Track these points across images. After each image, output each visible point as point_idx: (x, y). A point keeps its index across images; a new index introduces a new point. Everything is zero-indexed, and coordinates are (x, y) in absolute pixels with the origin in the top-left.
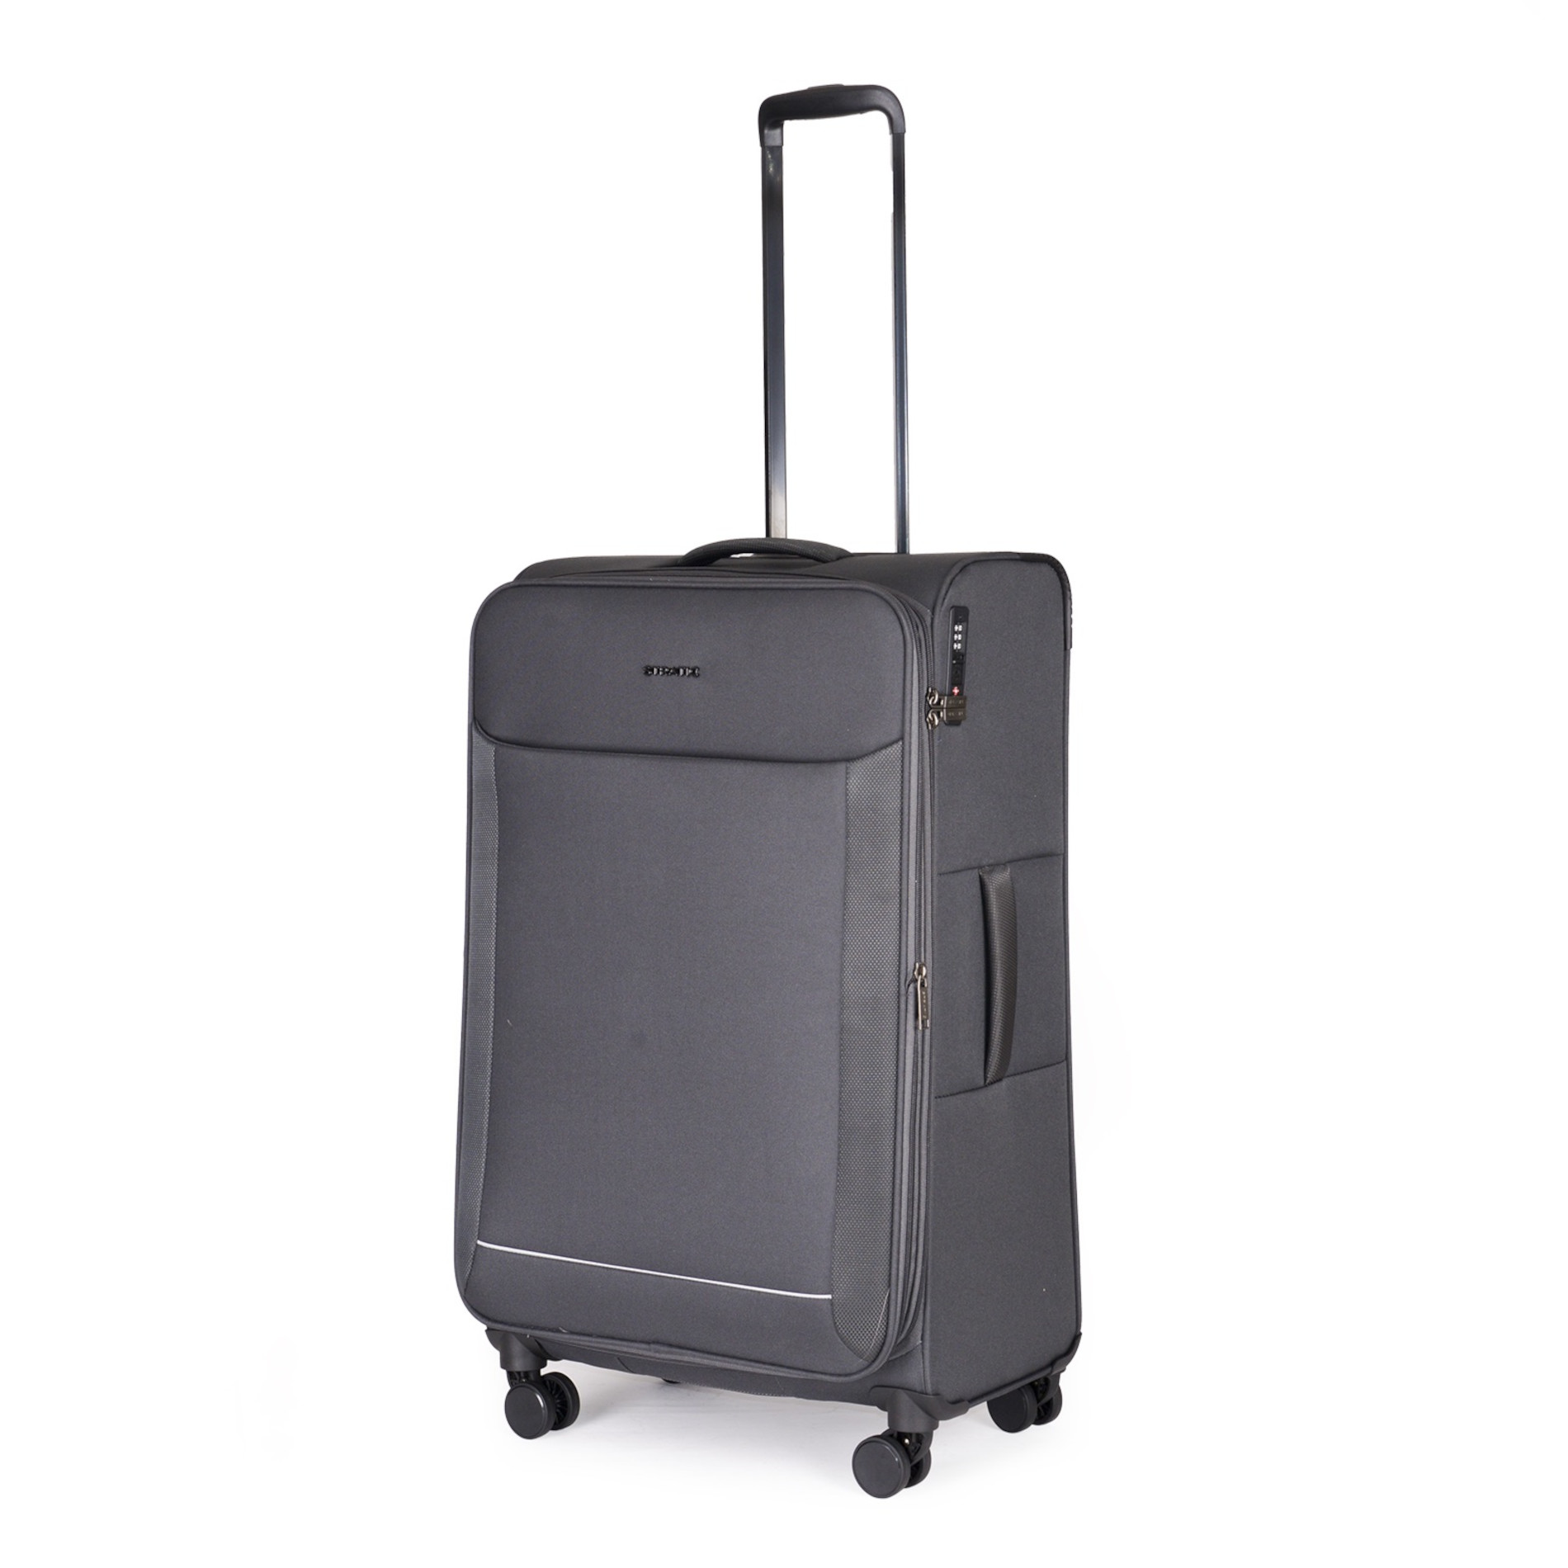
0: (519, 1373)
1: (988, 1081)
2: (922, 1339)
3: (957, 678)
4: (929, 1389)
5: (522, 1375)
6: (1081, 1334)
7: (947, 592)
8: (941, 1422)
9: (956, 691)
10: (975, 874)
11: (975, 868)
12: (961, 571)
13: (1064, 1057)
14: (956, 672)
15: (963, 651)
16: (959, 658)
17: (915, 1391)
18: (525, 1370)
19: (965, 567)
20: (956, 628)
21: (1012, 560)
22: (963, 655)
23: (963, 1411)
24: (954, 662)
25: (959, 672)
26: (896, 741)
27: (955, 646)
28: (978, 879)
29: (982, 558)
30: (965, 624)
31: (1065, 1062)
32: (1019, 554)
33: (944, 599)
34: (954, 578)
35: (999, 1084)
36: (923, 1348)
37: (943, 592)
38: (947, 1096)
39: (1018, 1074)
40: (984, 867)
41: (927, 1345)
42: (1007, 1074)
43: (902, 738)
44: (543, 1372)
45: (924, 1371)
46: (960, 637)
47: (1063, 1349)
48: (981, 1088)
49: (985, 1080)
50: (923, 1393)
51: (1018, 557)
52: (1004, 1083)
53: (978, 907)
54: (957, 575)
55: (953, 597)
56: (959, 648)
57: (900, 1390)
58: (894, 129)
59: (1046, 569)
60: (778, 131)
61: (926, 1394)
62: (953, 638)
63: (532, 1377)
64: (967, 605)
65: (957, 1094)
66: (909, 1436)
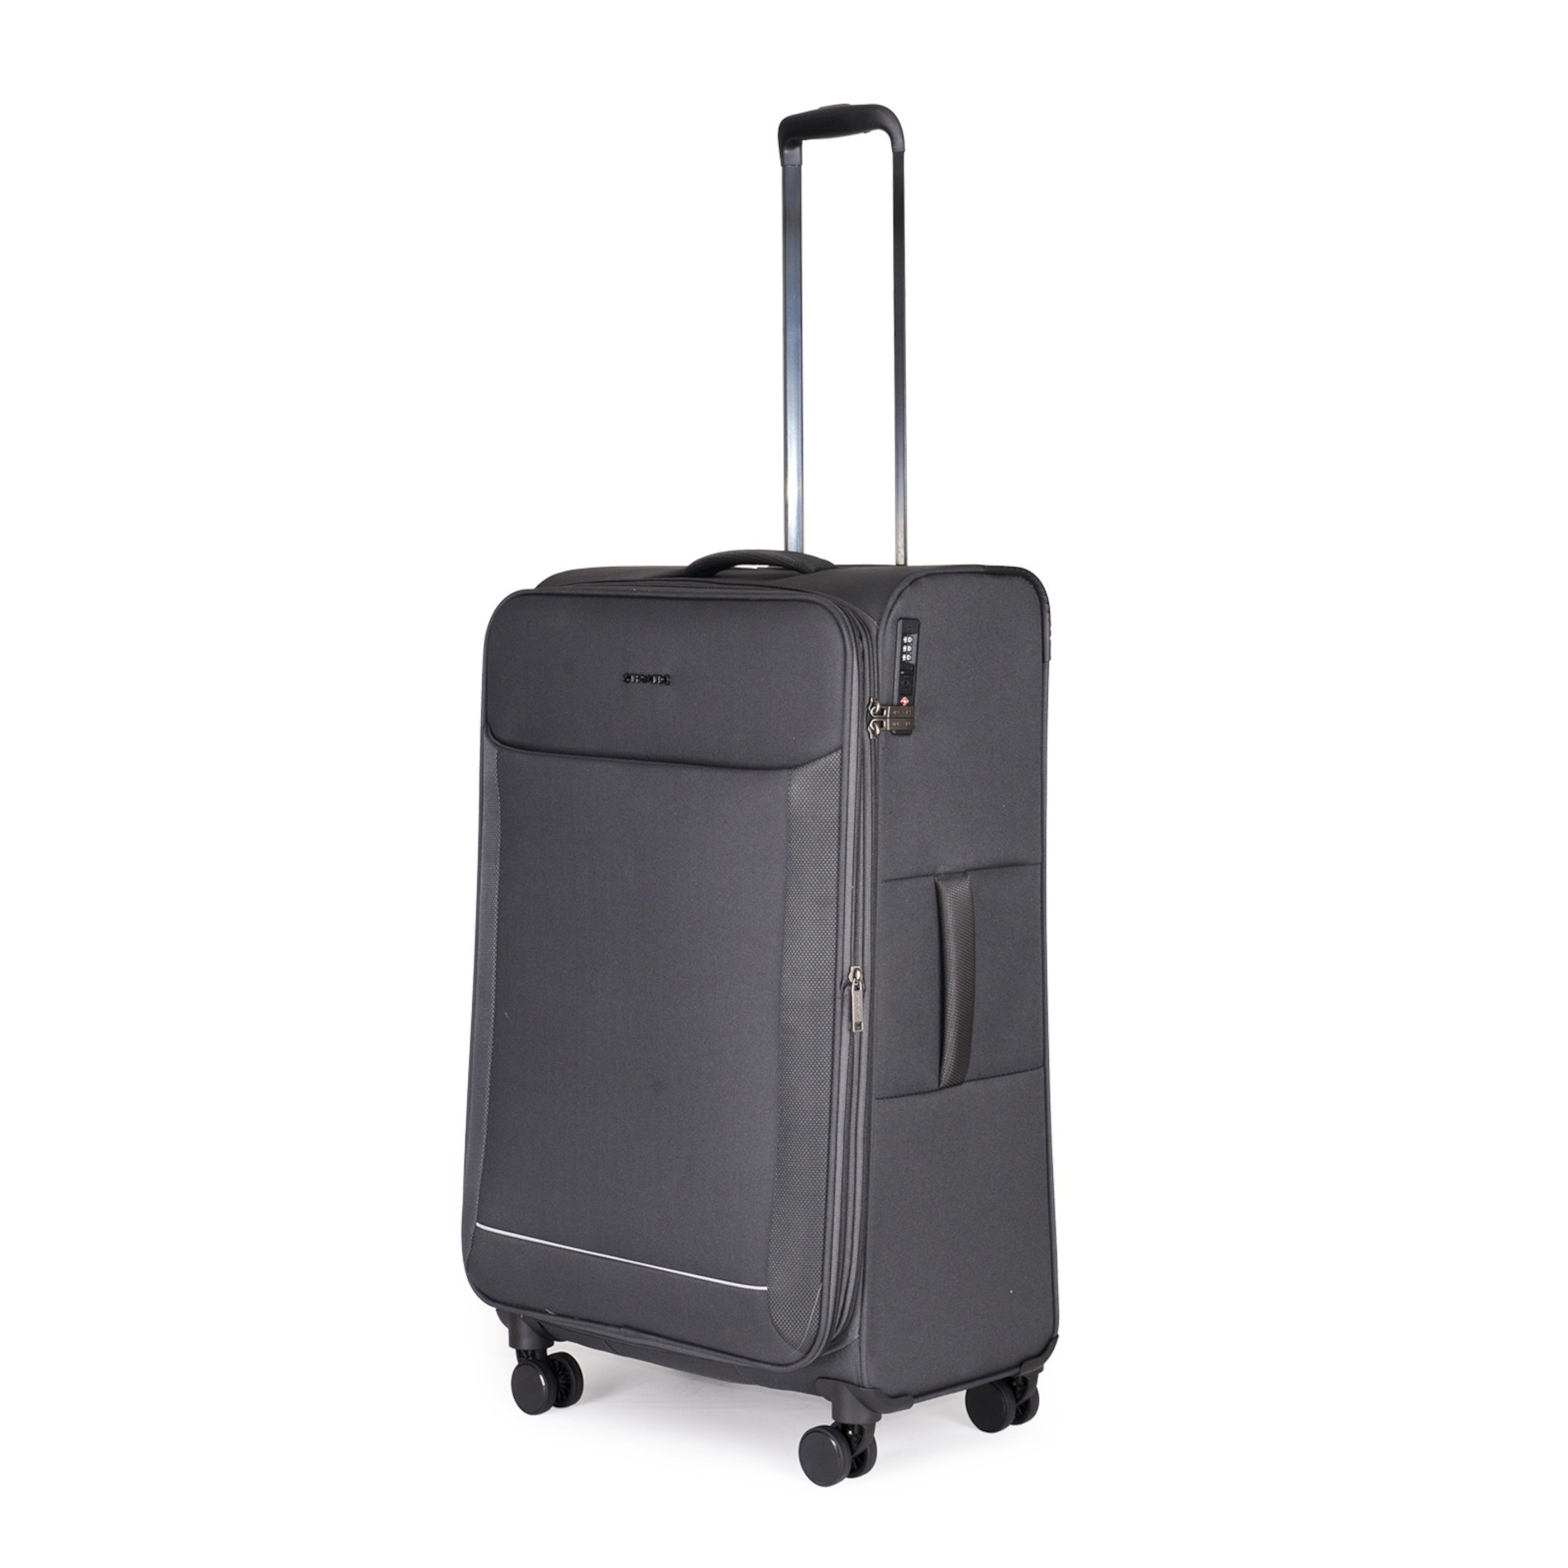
0: (526, 1352)
1: (941, 1085)
2: (859, 1334)
3: (907, 689)
4: (866, 1384)
5: (529, 1353)
6: (1057, 1336)
7: (894, 604)
8: (883, 1415)
9: (905, 701)
10: (930, 881)
11: (931, 875)
12: (911, 584)
13: (1042, 1063)
14: (906, 683)
15: (913, 662)
16: (908, 671)
17: (853, 1384)
18: (531, 1348)
19: (916, 580)
20: (905, 639)
21: (975, 573)
22: (915, 667)
23: (909, 1406)
24: (902, 673)
25: (908, 683)
26: (836, 750)
27: (904, 657)
28: (934, 887)
29: (937, 571)
30: (916, 636)
31: (1042, 1069)
32: (983, 567)
33: (891, 611)
34: (903, 591)
35: (958, 1088)
36: (860, 1343)
37: (890, 604)
38: (892, 1097)
39: (983, 1079)
40: (940, 874)
41: (864, 1339)
42: (968, 1077)
43: (841, 747)
44: (550, 1351)
45: (861, 1364)
46: (909, 649)
47: (1036, 1349)
48: (936, 1090)
49: (939, 1084)
50: (860, 1386)
51: (982, 570)
52: (964, 1087)
53: (933, 913)
54: (906, 588)
55: (899, 609)
56: (908, 659)
57: (841, 1383)
58: (895, 147)
59: (1018, 582)
60: (797, 150)
61: (863, 1387)
62: (902, 650)
63: (538, 1356)
64: (919, 618)
65: (903, 1096)
66: (852, 1427)
